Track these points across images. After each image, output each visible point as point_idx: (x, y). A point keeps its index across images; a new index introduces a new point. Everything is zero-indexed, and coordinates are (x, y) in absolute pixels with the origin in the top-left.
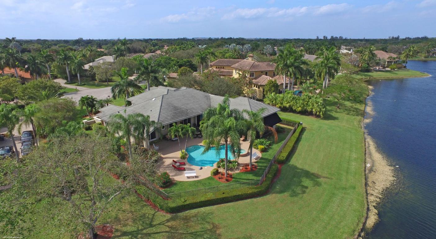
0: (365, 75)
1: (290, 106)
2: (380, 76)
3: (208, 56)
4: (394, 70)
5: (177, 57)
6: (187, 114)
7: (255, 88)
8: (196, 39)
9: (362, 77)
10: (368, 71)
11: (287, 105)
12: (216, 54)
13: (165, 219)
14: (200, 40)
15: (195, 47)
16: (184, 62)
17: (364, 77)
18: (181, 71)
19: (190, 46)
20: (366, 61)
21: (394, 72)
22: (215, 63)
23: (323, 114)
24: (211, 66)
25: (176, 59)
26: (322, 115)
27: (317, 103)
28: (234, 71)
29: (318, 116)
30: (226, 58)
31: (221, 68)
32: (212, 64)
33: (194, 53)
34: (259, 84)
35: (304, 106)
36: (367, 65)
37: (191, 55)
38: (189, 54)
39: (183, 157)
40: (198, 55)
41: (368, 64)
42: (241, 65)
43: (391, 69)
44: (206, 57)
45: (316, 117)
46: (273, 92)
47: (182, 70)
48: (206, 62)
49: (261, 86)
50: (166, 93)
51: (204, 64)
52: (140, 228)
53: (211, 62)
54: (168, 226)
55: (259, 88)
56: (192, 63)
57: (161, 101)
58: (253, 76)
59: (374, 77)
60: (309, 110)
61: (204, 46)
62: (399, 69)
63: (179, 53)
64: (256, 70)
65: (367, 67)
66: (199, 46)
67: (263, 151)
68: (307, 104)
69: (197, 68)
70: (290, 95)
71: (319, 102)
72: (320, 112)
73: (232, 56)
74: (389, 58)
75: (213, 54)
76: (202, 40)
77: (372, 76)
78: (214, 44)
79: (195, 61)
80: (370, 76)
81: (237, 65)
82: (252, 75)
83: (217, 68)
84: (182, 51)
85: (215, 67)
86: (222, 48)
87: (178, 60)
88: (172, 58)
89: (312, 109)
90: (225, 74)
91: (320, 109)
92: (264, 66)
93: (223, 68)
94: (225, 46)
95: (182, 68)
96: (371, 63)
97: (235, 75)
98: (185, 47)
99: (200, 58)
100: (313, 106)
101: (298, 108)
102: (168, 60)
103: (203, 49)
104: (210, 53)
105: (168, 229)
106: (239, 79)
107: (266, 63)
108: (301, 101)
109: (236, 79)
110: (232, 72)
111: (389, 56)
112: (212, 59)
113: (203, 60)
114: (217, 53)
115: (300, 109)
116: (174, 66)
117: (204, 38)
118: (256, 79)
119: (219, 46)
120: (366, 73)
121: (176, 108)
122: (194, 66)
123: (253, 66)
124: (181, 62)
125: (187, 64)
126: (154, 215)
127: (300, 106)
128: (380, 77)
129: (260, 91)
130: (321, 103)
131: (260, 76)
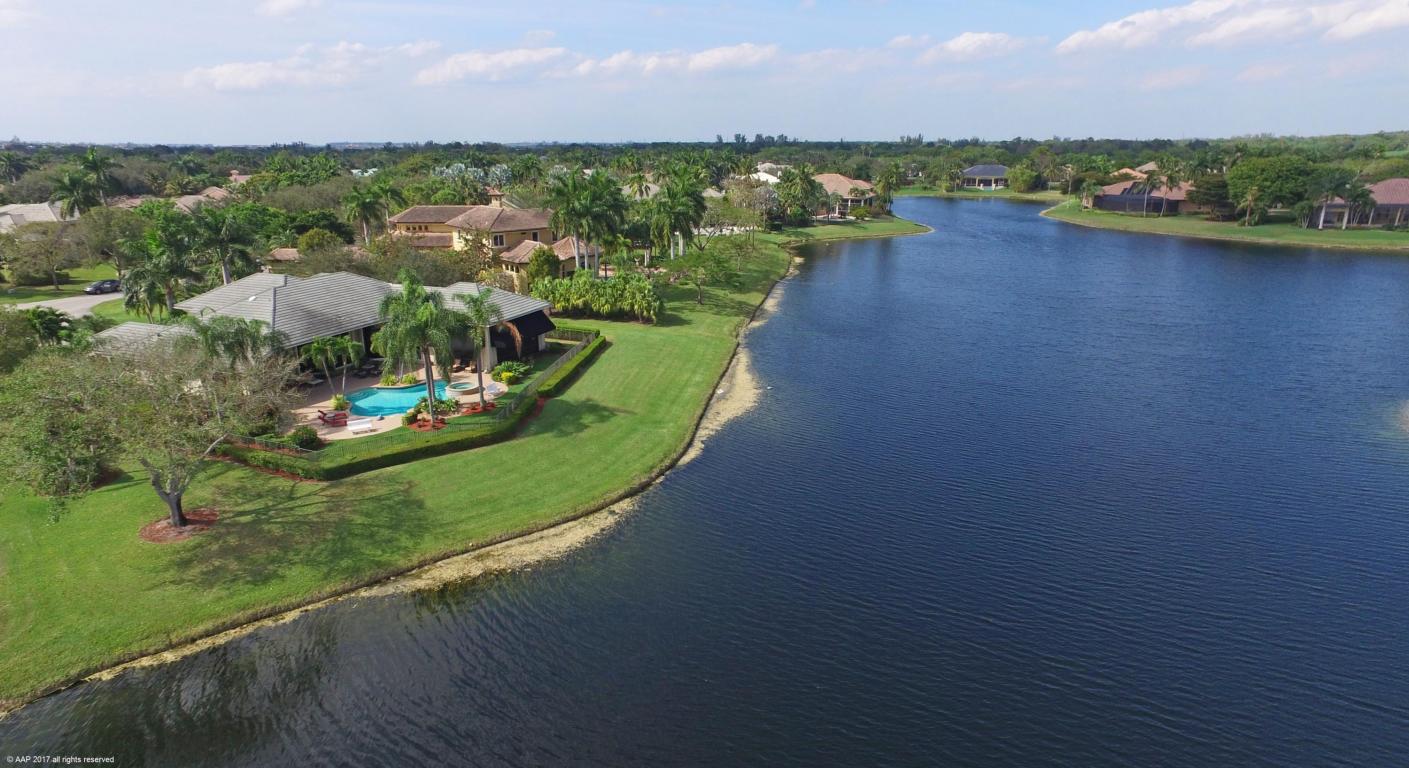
0: (797, 234)
1: (585, 304)
2: (831, 234)
3: (382, 201)
4: (863, 219)
5: (286, 207)
6: (340, 324)
7: (509, 272)
8: (339, 148)
9: (788, 239)
10: (804, 222)
11: (580, 302)
12: (405, 193)
13: (318, 488)
14: (354, 151)
15: (339, 175)
16: (311, 219)
17: (793, 238)
18: (309, 241)
19: (323, 174)
20: (799, 200)
21: (862, 225)
22: (402, 218)
23: (655, 314)
24: (394, 226)
25: (283, 211)
26: (654, 317)
27: (641, 290)
28: (455, 235)
29: (647, 321)
30: (436, 203)
31: (420, 228)
32: (394, 219)
33: (339, 193)
34: (517, 261)
35: (616, 300)
36: (801, 211)
37: (331, 198)
38: (324, 196)
39: (340, 407)
40: (354, 198)
41: (803, 207)
42: (470, 218)
43: (857, 218)
44: (377, 203)
45: (644, 323)
46: (548, 275)
47: (312, 238)
48: (377, 218)
49: (521, 264)
50: (282, 284)
51: (372, 221)
52: (270, 504)
53: (391, 214)
54: (327, 496)
55: (518, 271)
56: (337, 219)
57: (272, 298)
58: (502, 244)
59: (817, 238)
60: (627, 308)
61: (371, 171)
62: (874, 217)
63: (288, 192)
64: (509, 229)
65: (801, 214)
66: (354, 171)
67: (512, 382)
68: (621, 295)
69: (353, 234)
70: (584, 279)
71: (645, 288)
72: (649, 312)
73: (450, 196)
74: (853, 191)
75: (395, 194)
76: (360, 151)
77: (812, 236)
78: (401, 167)
79: (346, 213)
80: (808, 235)
81: (460, 218)
82: (498, 240)
83: (409, 229)
84: (297, 187)
85: (404, 227)
86: (426, 175)
87: (293, 214)
88: (272, 210)
89: (632, 306)
90: (434, 244)
91: (649, 303)
92: (528, 219)
93: (426, 228)
94: (434, 169)
95: (311, 232)
96: (811, 205)
97: (458, 245)
98: (308, 176)
99: (358, 205)
100: (634, 297)
101: (603, 306)
102: (260, 213)
103: (369, 182)
104: (386, 192)
105: (325, 499)
106: (466, 252)
107: (532, 211)
108: (609, 291)
109: (458, 253)
110: (451, 239)
111: (851, 186)
112: (393, 206)
113: (370, 211)
114: (408, 190)
115: (607, 308)
116: (281, 230)
117: (370, 144)
118: (508, 249)
119: (416, 172)
120: (799, 230)
121: (310, 315)
122: (344, 229)
123: (500, 219)
124: (301, 218)
125: (322, 223)
126: (293, 486)
127: (607, 302)
128: (829, 236)
129: (521, 278)
130: (649, 291)
131: (520, 242)
